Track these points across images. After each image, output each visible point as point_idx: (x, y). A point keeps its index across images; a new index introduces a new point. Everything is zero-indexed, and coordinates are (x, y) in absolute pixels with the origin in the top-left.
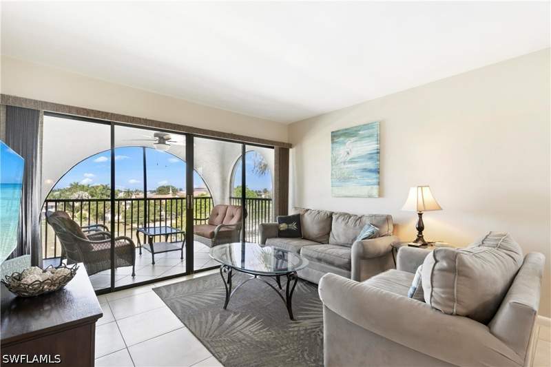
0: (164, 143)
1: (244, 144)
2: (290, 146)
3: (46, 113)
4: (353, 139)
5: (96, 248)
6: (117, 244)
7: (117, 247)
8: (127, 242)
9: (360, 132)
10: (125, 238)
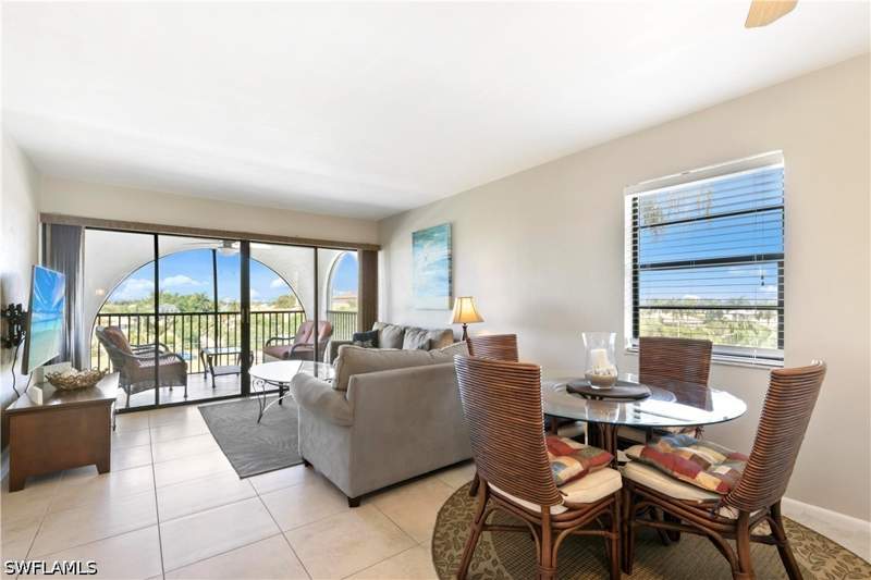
0: (230, 247)
1: (316, 248)
2: (379, 248)
3: (87, 228)
4: (430, 242)
5: (143, 365)
6: (162, 363)
7: (162, 366)
8: (177, 360)
9: (436, 235)
10: (174, 355)
